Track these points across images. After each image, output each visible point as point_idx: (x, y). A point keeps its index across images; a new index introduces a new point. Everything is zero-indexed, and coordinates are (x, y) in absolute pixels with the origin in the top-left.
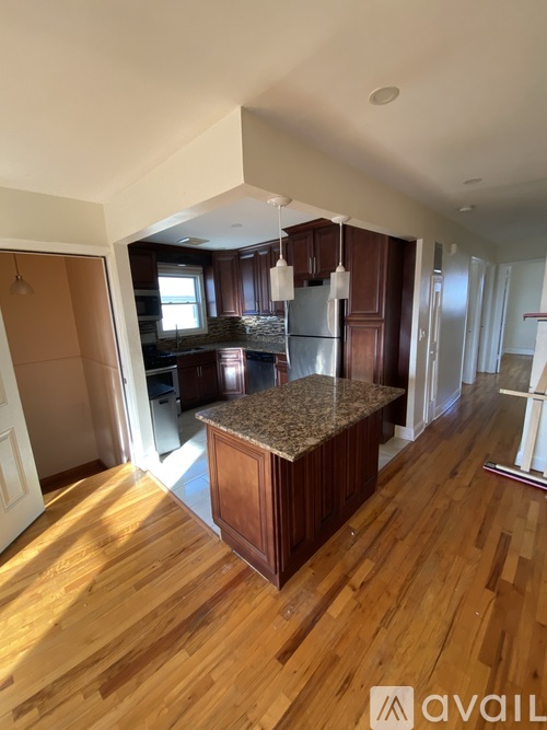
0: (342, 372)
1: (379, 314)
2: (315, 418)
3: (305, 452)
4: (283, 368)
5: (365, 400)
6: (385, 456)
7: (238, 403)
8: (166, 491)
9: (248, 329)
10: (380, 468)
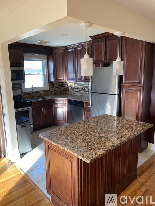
0: (119, 114)
1: (140, 83)
2: (103, 139)
3: (96, 158)
4: (88, 110)
5: (131, 130)
6: (142, 160)
7: (62, 129)
8: (23, 174)
9: (70, 88)
10: (138, 166)
